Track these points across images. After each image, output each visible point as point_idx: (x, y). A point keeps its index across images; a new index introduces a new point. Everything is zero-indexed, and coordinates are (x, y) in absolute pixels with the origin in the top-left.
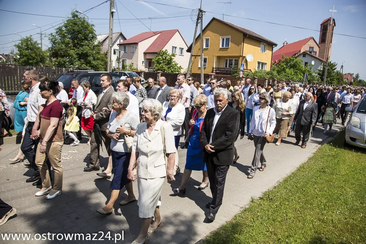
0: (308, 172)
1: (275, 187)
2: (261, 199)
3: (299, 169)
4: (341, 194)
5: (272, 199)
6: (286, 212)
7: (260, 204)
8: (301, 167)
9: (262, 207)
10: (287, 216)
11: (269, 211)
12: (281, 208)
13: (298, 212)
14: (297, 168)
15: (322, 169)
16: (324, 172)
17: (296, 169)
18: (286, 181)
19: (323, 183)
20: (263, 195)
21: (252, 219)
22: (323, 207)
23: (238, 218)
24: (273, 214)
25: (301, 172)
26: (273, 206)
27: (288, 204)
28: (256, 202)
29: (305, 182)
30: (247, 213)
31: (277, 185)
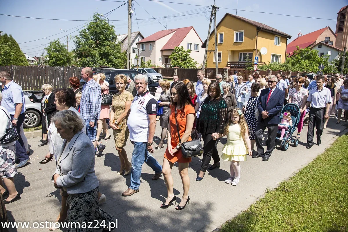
0: (326, 164)
1: (291, 178)
2: (276, 190)
3: (315, 160)
5: (287, 190)
6: (302, 203)
7: (275, 195)
8: (317, 158)
9: (278, 198)
10: (303, 207)
11: (284, 202)
12: (297, 199)
13: (315, 204)
14: (313, 159)
15: (340, 160)
16: (343, 163)
17: (313, 160)
18: (302, 172)
19: (341, 175)
20: (279, 186)
21: (268, 210)
22: (342, 199)
23: (254, 208)
24: (289, 204)
25: (317, 164)
26: (288, 197)
27: (304, 196)
28: (271, 193)
29: (322, 173)
30: (263, 204)
31: (293, 176)
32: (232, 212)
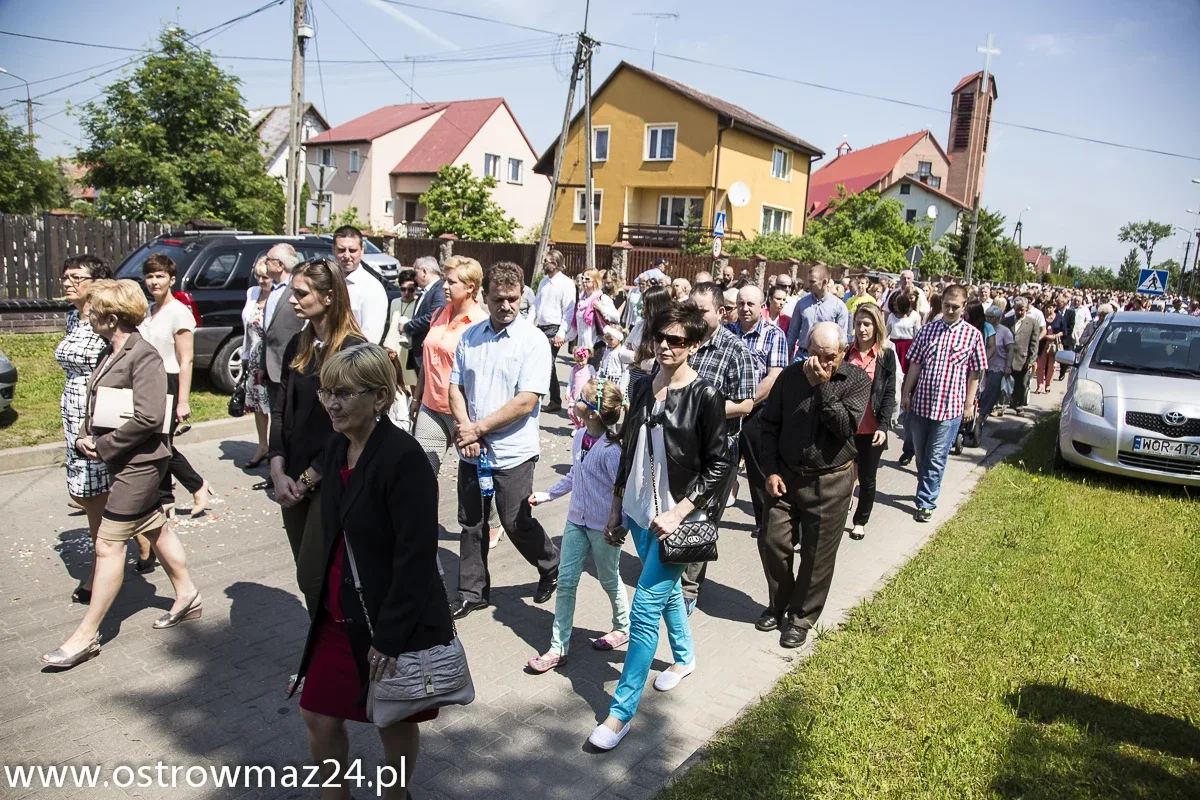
0: (967, 550)
1: (879, 594)
2: (845, 630)
3: (937, 540)
4: (1073, 609)
5: (877, 627)
6: (927, 663)
7: (846, 643)
8: (940, 533)
9: (854, 653)
10: (931, 673)
11: (876, 663)
12: (909, 652)
13: (962, 663)
14: (930, 537)
15: (1005, 537)
16: (1013, 545)
17: (929, 540)
18: (907, 573)
19: (1014, 578)
20: (849, 617)
21: (836, 687)
22: (1028, 644)
23: (793, 687)
24: (890, 670)
25: (944, 549)
26: (885, 648)
27: (928, 641)
28: (833, 638)
29: (963, 576)
30: (816, 672)
31: (884, 586)
32: (719, 704)
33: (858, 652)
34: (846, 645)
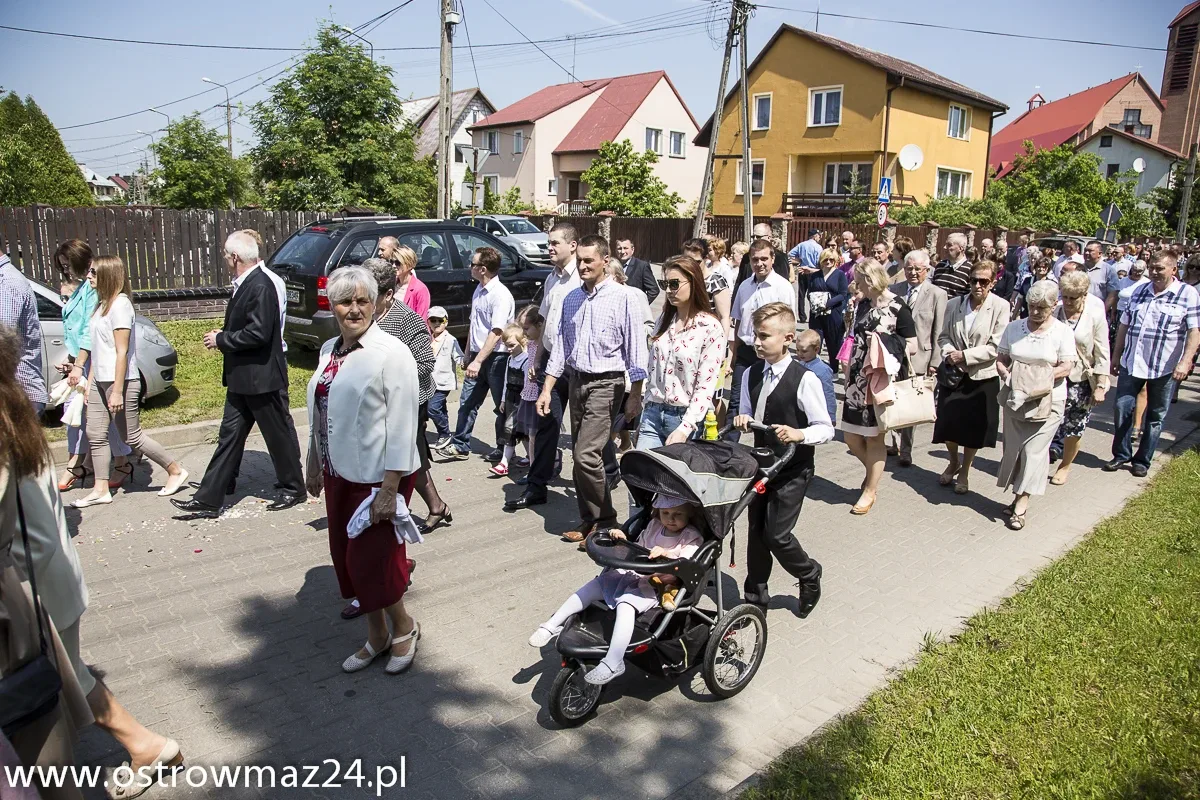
0: (1128, 553)
1: (1008, 602)
2: (958, 642)
3: (1092, 540)
5: (996, 642)
6: (1048, 689)
8: (1098, 533)
9: (963, 669)
10: (1052, 702)
11: (986, 685)
12: (1030, 674)
13: (1093, 691)
14: (1085, 535)
15: (1178, 539)
16: (1186, 551)
17: (1082, 540)
18: (1045, 578)
19: (1182, 591)
20: (968, 627)
21: (929, 710)
22: (1185, 674)
23: (880, 706)
24: (1001, 693)
25: (1098, 551)
26: (1000, 668)
27: (1055, 663)
28: (941, 652)
29: (1116, 585)
30: (912, 690)
31: (1014, 594)
32: (804, 718)
33: (967, 670)
34: (956, 660)
